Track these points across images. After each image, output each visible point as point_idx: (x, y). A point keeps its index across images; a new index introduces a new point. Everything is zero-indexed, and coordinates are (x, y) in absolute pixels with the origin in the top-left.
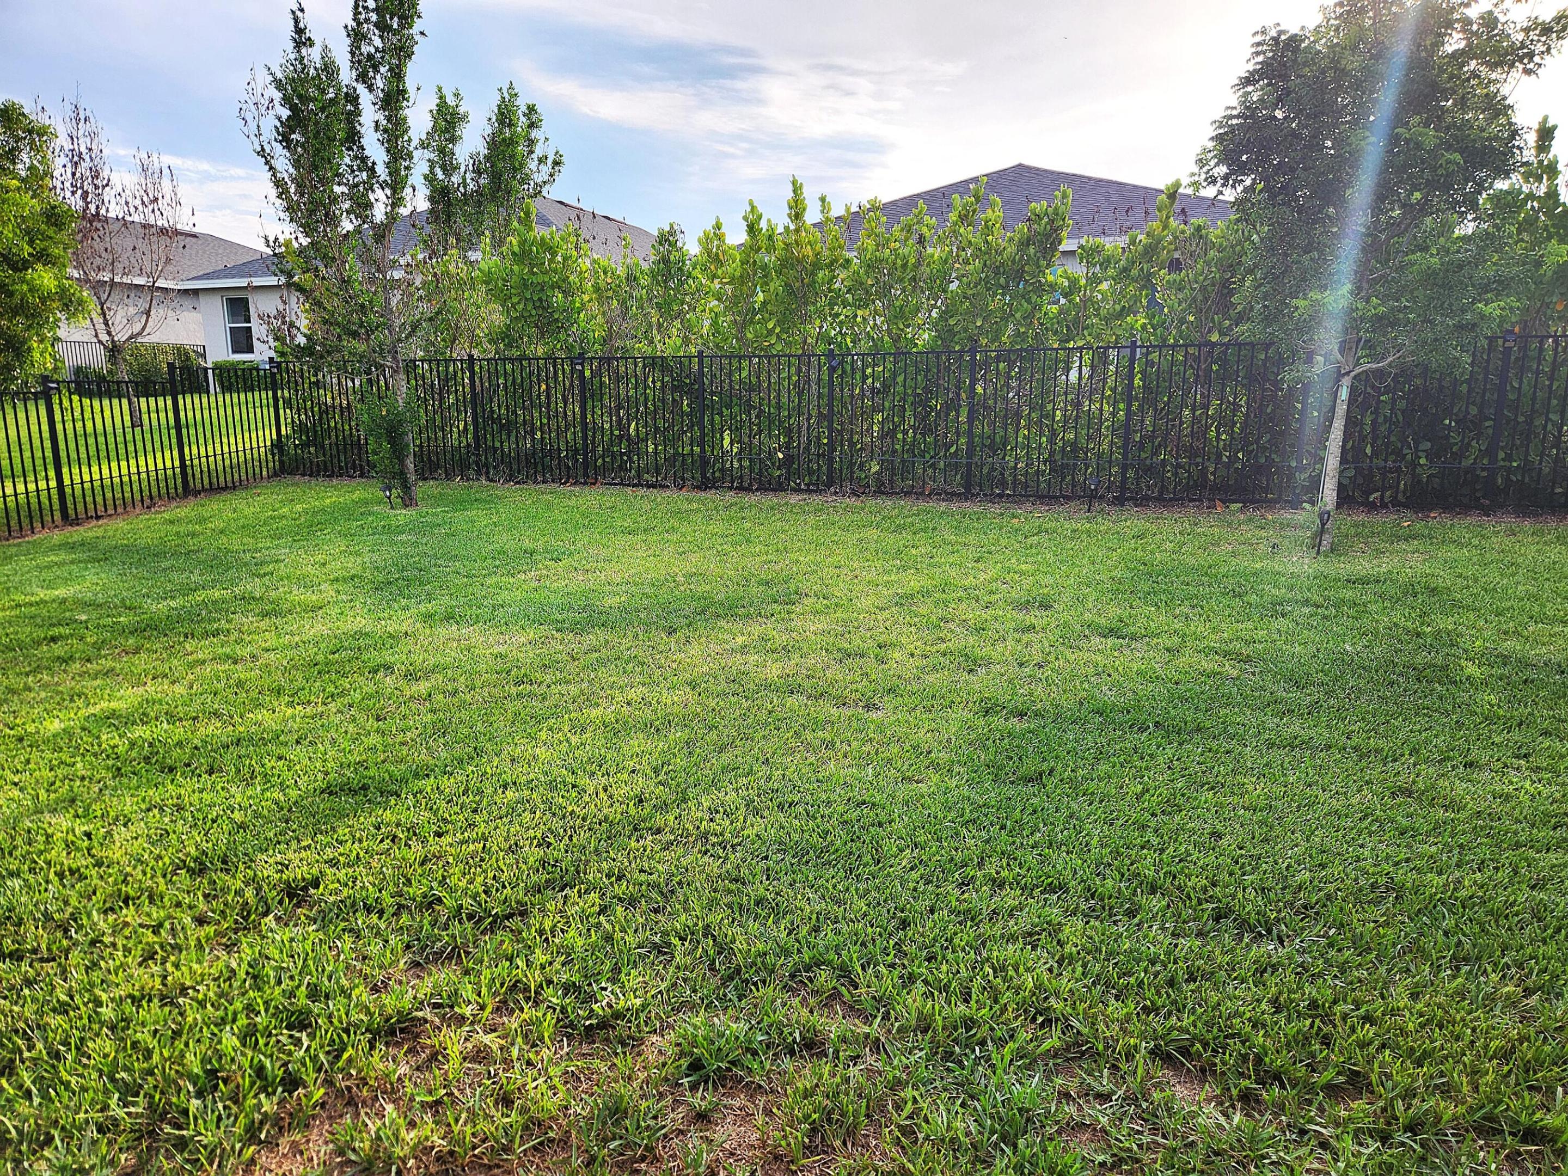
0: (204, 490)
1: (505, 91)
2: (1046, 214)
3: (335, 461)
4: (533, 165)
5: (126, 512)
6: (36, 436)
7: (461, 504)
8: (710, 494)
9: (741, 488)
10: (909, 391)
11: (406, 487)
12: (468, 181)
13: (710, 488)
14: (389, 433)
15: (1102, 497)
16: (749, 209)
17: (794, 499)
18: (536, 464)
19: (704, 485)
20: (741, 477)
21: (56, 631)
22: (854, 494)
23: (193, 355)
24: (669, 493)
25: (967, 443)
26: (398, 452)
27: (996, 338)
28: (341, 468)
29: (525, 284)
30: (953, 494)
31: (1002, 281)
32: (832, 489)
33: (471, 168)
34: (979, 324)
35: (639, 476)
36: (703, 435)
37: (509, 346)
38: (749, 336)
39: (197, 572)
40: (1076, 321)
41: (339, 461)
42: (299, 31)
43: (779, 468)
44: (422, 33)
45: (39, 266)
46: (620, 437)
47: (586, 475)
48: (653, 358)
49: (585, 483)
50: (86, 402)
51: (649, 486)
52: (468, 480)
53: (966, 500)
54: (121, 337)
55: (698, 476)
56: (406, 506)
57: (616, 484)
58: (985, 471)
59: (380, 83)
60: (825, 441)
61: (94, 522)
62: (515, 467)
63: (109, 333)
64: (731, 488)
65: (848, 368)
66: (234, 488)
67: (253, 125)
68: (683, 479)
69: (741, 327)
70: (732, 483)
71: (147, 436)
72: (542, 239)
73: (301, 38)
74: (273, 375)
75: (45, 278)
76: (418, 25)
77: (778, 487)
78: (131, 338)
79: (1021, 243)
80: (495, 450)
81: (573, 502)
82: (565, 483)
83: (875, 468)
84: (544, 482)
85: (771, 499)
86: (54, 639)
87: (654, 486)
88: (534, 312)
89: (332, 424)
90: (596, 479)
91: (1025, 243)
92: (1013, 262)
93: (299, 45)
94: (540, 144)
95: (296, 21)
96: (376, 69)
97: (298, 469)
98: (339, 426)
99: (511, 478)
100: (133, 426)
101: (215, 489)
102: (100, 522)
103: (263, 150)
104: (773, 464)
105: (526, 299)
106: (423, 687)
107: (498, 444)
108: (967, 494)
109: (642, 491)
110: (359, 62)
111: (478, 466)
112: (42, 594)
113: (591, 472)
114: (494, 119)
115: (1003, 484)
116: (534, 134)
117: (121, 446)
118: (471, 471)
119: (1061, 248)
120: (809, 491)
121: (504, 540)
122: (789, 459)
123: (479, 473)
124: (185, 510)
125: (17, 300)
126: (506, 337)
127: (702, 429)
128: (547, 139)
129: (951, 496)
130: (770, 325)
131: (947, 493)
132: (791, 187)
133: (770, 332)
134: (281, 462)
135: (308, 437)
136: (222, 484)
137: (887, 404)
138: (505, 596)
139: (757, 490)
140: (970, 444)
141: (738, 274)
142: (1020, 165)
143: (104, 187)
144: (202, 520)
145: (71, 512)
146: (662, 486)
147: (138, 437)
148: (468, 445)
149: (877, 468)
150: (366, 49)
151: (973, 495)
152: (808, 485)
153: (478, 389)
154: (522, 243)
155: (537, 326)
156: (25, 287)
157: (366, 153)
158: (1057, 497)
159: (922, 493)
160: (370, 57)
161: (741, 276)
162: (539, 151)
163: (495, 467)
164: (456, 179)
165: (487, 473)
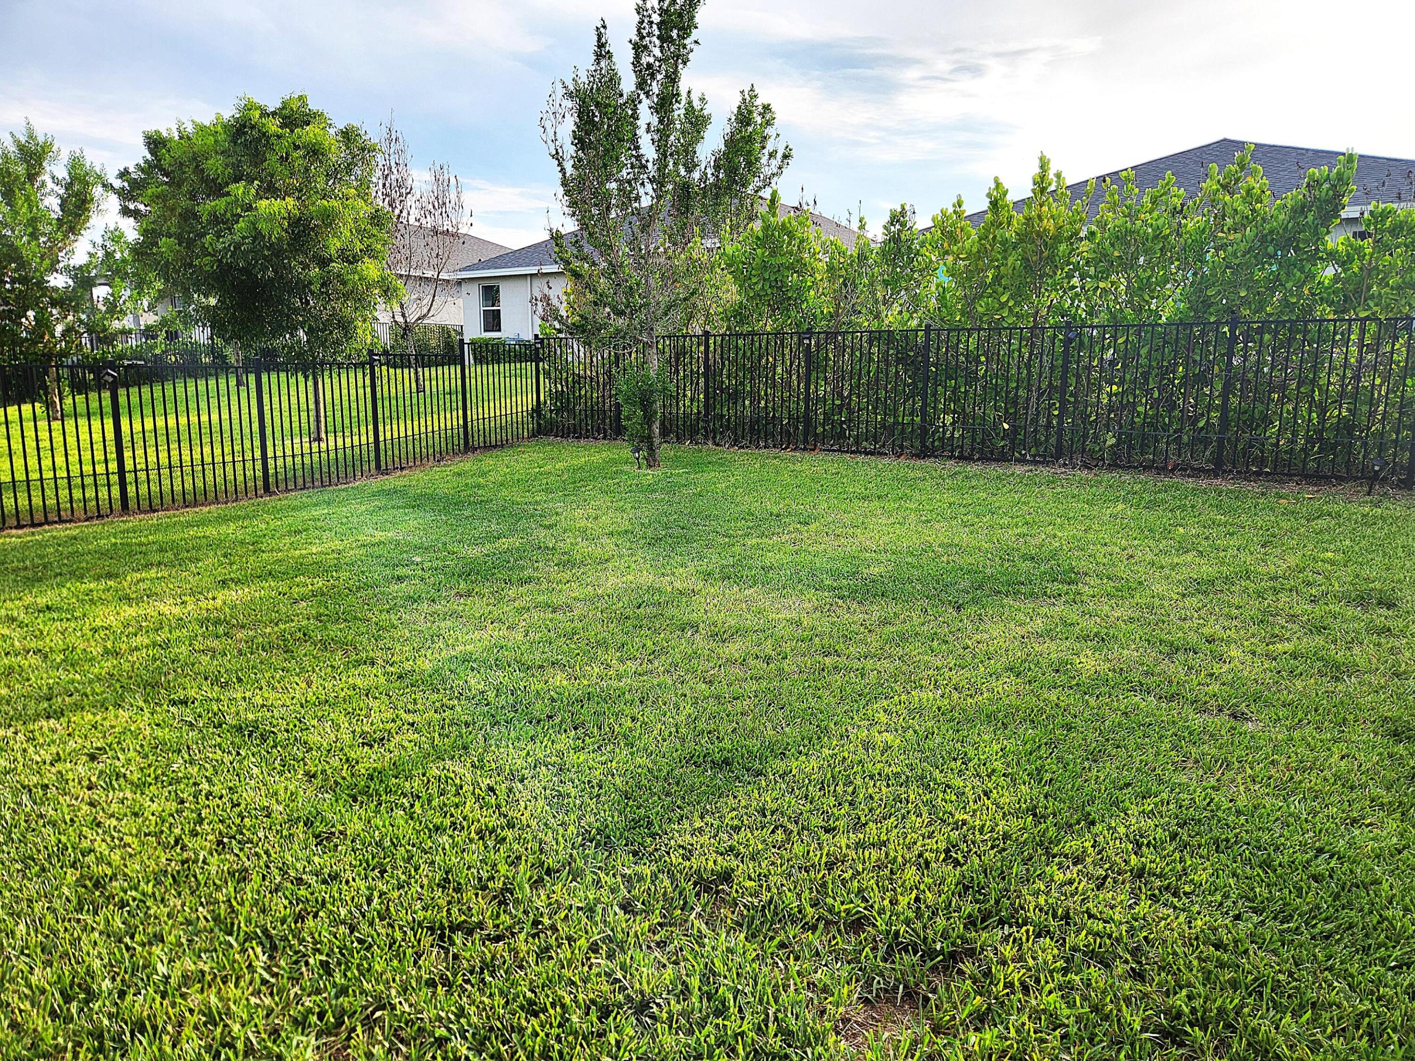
0: (479, 447)
1: (746, 93)
2: (1328, 179)
3: (583, 424)
4: (764, 160)
5: (422, 464)
6: (345, 398)
7: (697, 466)
8: (928, 463)
9: (962, 458)
10: (1154, 364)
11: (651, 449)
12: (709, 176)
13: (929, 457)
14: (642, 401)
15: (1385, 479)
16: (993, 186)
17: (1019, 469)
18: (759, 431)
19: (923, 453)
20: (962, 447)
21: (401, 571)
22: (1086, 466)
23: (453, 334)
24: (886, 461)
25: (1220, 419)
26: (648, 419)
27: (1260, 309)
28: (587, 431)
29: (764, 266)
30: (1201, 470)
31: (1271, 249)
32: (1061, 461)
33: (712, 164)
34: (1242, 294)
35: (857, 443)
36: (925, 405)
37: (741, 323)
38: (980, 309)
39: (494, 521)
40: (1357, 292)
41: (587, 425)
42: (601, 45)
43: (1003, 439)
44: (696, 42)
45: (366, 259)
46: (840, 407)
47: (805, 441)
48: (880, 332)
49: (805, 449)
50: (392, 371)
51: (867, 454)
52: (696, 444)
53: (1216, 476)
54: (411, 319)
55: (917, 444)
56: (650, 466)
57: (834, 451)
58: (1240, 447)
59: (655, 88)
60: (1056, 413)
61: (399, 473)
62: (739, 433)
63: (403, 315)
64: (950, 457)
65: (1086, 340)
66: (502, 446)
67: (550, 132)
68: (901, 447)
69: (970, 302)
70: (952, 451)
71: (428, 400)
72: (783, 224)
73: (602, 52)
74: (537, 349)
75: (371, 269)
76: (695, 34)
77: (1002, 458)
78: (419, 319)
79: (1293, 210)
80: (722, 416)
81: (798, 466)
82: (786, 448)
83: (1111, 441)
84: (765, 447)
85: (994, 470)
86: (400, 579)
87: (872, 453)
88: (769, 292)
89: (583, 392)
90: (815, 446)
91: (1301, 209)
92: (1285, 229)
93: (599, 57)
94: (772, 140)
95: (600, 36)
96: (653, 76)
97: (552, 431)
98: (589, 394)
99: (735, 443)
100: (418, 392)
101: (488, 447)
102: (404, 473)
103: (557, 153)
104: (997, 435)
105: (765, 280)
106: (733, 649)
107: (725, 412)
108: (1218, 469)
109: (861, 458)
110: (641, 71)
111: (706, 431)
112: (379, 536)
113: (811, 439)
114: (733, 118)
115: (1262, 462)
116: (769, 131)
117: (408, 409)
118: (700, 436)
119: (1344, 214)
120: (1035, 463)
121: (748, 503)
122: (1014, 430)
123: (706, 437)
124: (467, 464)
125: (349, 287)
126: (739, 314)
127: (924, 400)
128: (778, 135)
129: (1198, 473)
130: (1004, 299)
131: (1193, 469)
132: (1037, 163)
133: (1003, 305)
134: (539, 424)
135: (562, 403)
136: (493, 443)
137: (1128, 377)
138: (770, 558)
139: (978, 460)
140: (1224, 419)
141: (975, 250)
142: (1225, 140)
143: (407, 194)
144: (483, 474)
145: (383, 464)
146: (881, 454)
147: (421, 401)
148: (699, 412)
149: (1114, 441)
150: (646, 59)
151: (1225, 471)
152: (1034, 456)
153: (711, 362)
154: (766, 228)
155: (769, 305)
156: (357, 277)
157: (641, 152)
158: (1327, 478)
159: (1164, 468)
160: (649, 66)
161: (979, 252)
162: (770, 146)
163: (721, 433)
164: (696, 175)
165: (714, 438)
